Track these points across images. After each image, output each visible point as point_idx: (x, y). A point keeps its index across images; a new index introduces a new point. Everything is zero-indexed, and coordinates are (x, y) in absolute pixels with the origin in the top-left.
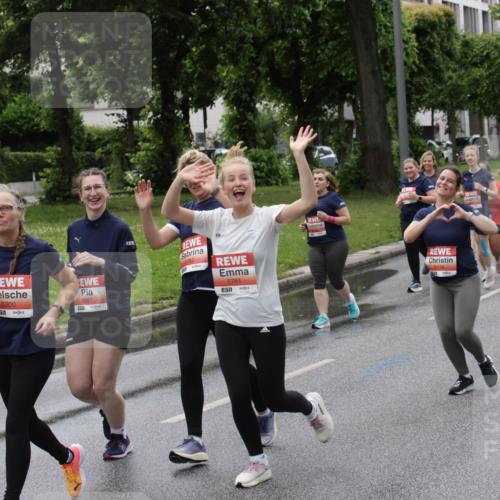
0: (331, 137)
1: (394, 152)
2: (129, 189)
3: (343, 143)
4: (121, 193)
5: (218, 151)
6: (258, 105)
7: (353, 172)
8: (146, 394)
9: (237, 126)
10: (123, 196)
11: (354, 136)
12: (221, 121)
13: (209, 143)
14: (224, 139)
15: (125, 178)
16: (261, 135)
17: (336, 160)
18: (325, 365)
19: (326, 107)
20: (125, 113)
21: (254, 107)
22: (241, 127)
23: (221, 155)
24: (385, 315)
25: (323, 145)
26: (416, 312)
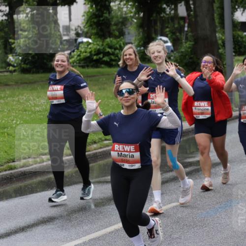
0: (168, 30)
1: (220, 42)
2: (11, 68)
3: (178, 34)
4: (4, 72)
5: (80, 40)
6: (112, 4)
7: (187, 57)
8: (34, 229)
9: (95, 20)
10: (6, 74)
11: (186, 29)
12: (84, 16)
13: (73, 34)
14: (86, 30)
15: (8, 60)
16: (114, 27)
17: (172, 48)
18: (173, 207)
19: (165, 6)
20: (7, 9)
21: (109, 5)
22: (99, 21)
23: (82, 42)
24: (217, 169)
25: (162, 35)
26: (241, 167)
